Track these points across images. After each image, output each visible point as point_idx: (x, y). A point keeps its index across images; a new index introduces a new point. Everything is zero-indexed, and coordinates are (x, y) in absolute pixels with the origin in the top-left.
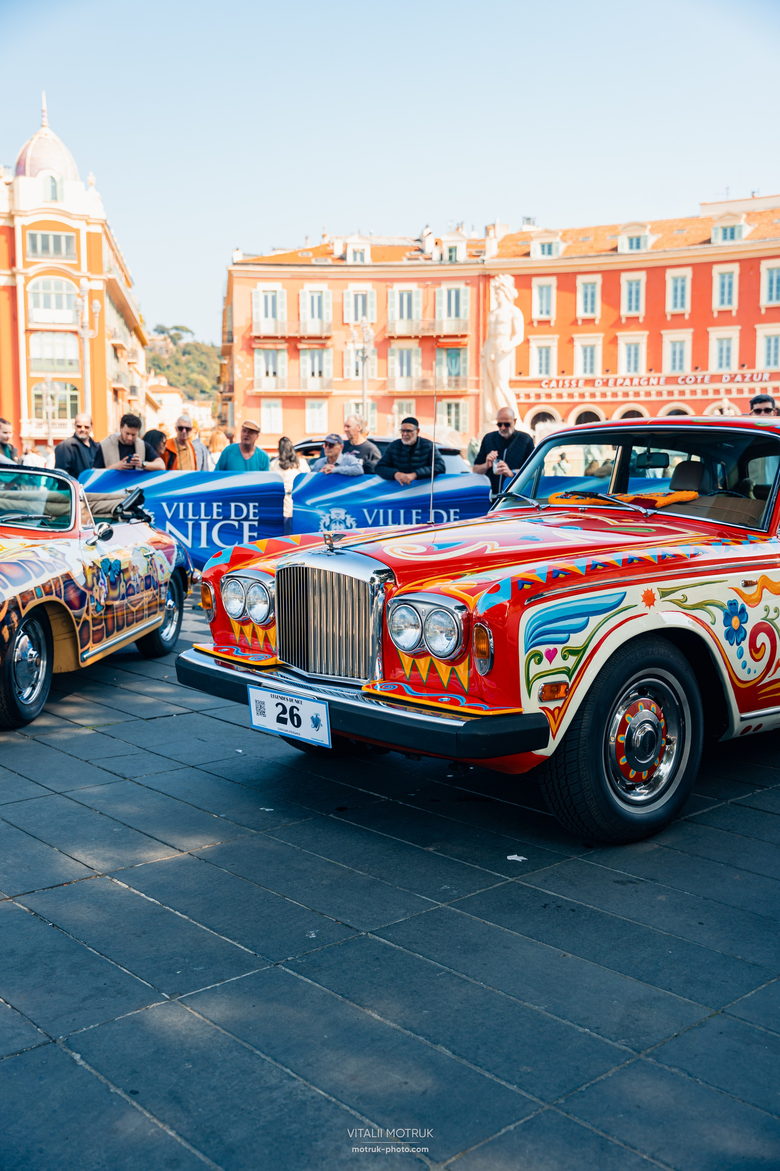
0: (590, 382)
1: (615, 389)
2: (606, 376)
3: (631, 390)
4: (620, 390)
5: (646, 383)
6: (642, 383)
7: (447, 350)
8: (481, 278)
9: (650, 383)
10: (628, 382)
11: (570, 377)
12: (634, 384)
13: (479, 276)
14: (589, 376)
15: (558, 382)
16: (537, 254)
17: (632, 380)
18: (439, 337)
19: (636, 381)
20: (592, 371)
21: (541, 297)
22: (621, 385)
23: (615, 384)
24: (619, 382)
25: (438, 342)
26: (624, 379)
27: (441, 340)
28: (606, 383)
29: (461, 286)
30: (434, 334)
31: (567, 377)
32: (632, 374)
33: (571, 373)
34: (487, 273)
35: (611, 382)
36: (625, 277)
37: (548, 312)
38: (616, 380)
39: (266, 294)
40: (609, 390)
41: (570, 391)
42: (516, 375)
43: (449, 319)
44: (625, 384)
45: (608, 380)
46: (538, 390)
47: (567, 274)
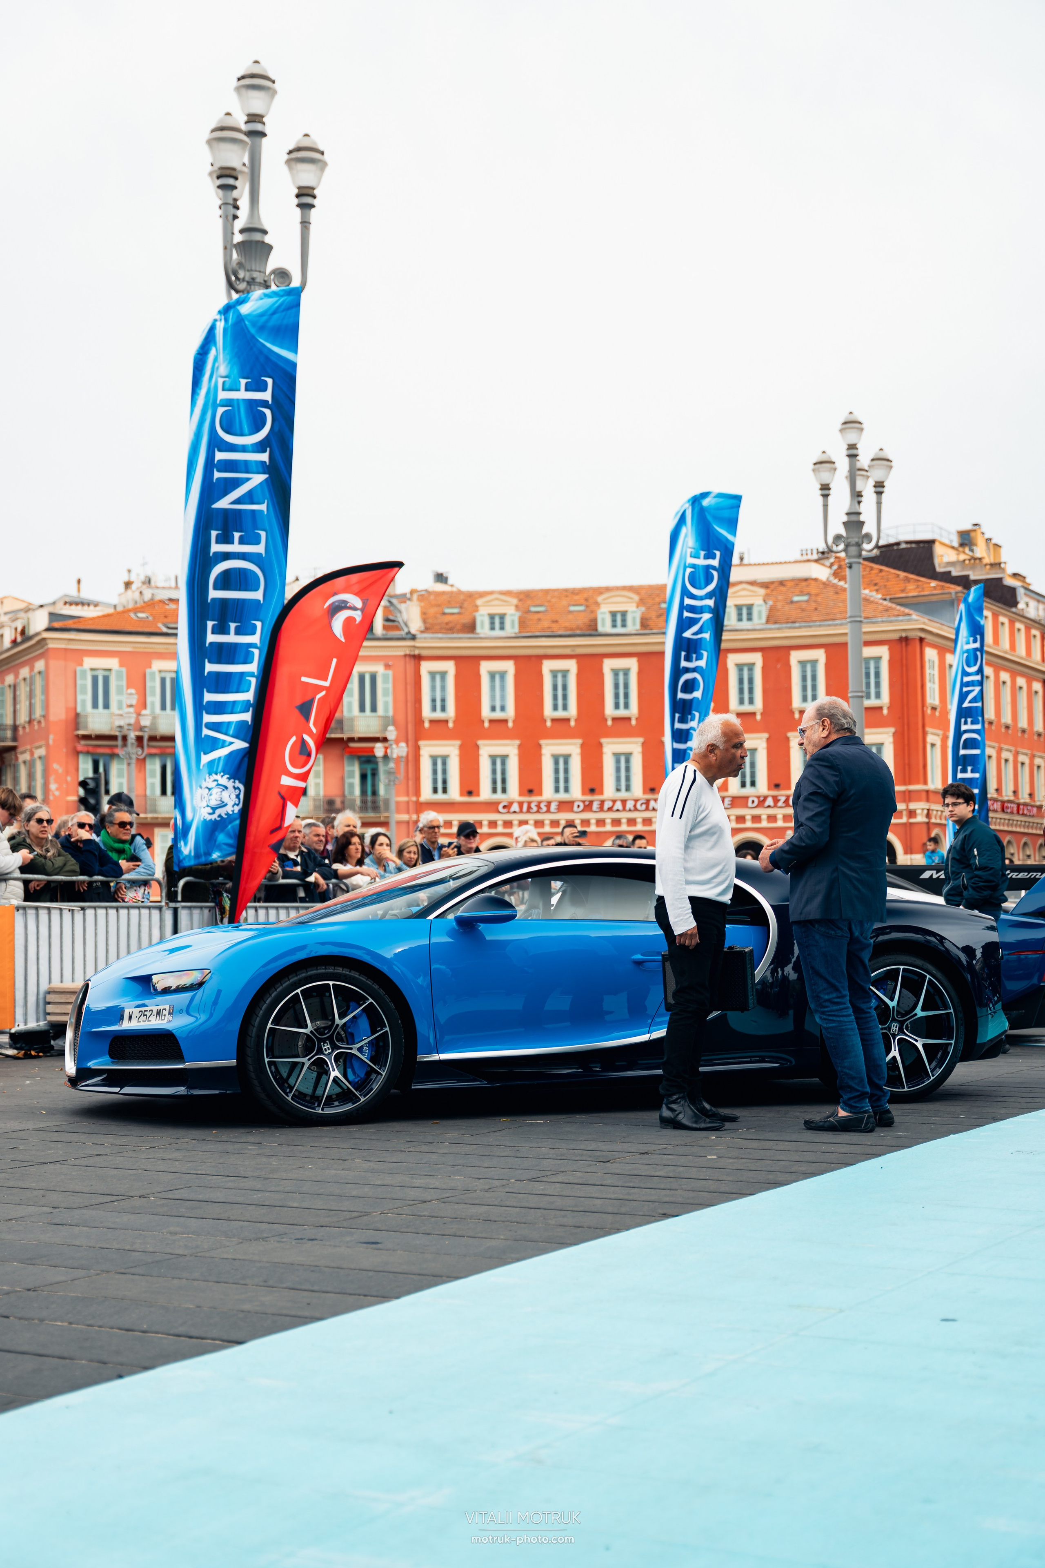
0: (566, 806)
1: (601, 816)
2: (589, 798)
3: (624, 816)
4: (608, 816)
5: (644, 807)
6: (638, 806)
7: (359, 758)
8: (407, 658)
9: (651, 808)
10: (618, 805)
11: (538, 798)
12: (627, 808)
13: (405, 656)
14: (562, 796)
15: (521, 804)
16: (483, 628)
17: (624, 802)
18: (351, 740)
19: (630, 804)
20: (567, 790)
21: (493, 688)
22: (610, 809)
23: (601, 808)
24: (607, 805)
25: (348, 747)
26: (614, 801)
27: (352, 745)
28: (588, 807)
29: (379, 669)
30: (345, 736)
31: (535, 799)
32: (623, 794)
33: (540, 793)
34: (417, 652)
35: (595, 806)
36: (608, 665)
37: (503, 708)
38: (602, 803)
39: (95, 673)
40: (592, 816)
41: (539, 817)
42: (462, 795)
43: (362, 714)
44: (615, 808)
45: (591, 802)
46: (493, 817)
47: (529, 657)
